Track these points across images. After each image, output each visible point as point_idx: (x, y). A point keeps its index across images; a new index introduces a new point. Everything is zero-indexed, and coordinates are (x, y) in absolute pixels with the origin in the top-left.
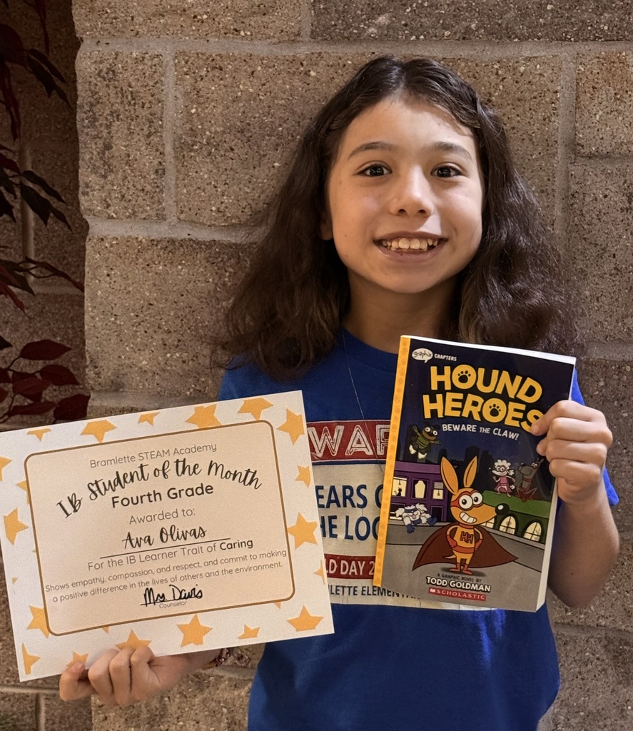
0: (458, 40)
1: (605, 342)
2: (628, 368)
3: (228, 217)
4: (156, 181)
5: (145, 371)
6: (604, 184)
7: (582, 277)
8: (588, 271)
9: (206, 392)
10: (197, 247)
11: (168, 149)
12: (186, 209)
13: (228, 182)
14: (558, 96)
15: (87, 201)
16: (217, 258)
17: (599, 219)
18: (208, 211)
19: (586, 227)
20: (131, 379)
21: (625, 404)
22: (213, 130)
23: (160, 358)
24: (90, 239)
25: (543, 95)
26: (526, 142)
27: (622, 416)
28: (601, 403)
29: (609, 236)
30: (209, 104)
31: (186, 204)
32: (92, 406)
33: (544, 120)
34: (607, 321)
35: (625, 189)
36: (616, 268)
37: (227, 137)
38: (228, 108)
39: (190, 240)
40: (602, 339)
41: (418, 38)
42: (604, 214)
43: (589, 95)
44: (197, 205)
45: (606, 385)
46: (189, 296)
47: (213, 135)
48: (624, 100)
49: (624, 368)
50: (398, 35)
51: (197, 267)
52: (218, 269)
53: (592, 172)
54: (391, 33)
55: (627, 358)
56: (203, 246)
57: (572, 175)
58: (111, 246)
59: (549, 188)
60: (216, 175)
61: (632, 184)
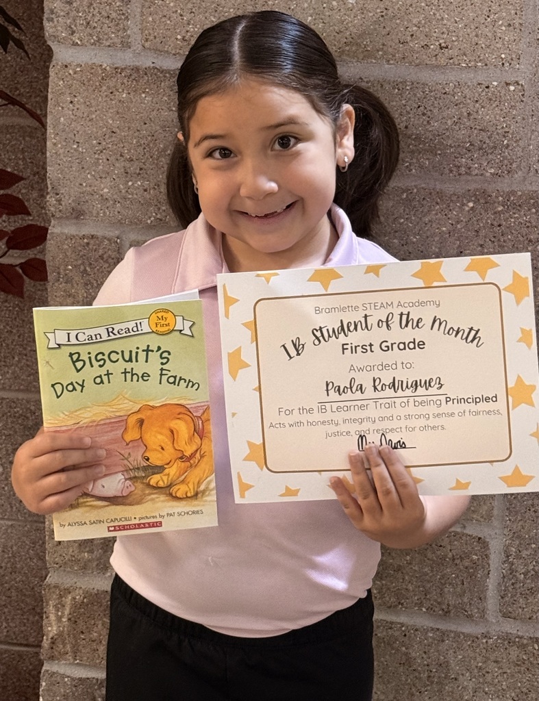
4: (121, 8)
5: (107, 199)
9: (167, 220)
10: (161, 75)
12: (152, 38)
13: (194, 10)
15: (51, 27)
18: (173, 39)
20: (91, 207)
23: (121, 186)
24: (54, 66)
31: (151, 32)
32: (52, 233)
39: (155, 68)
44: (162, 33)
46: (152, 124)
51: (160, 96)
56: (167, 75)
58: (75, 73)
59: (517, 21)
60: (182, 4)
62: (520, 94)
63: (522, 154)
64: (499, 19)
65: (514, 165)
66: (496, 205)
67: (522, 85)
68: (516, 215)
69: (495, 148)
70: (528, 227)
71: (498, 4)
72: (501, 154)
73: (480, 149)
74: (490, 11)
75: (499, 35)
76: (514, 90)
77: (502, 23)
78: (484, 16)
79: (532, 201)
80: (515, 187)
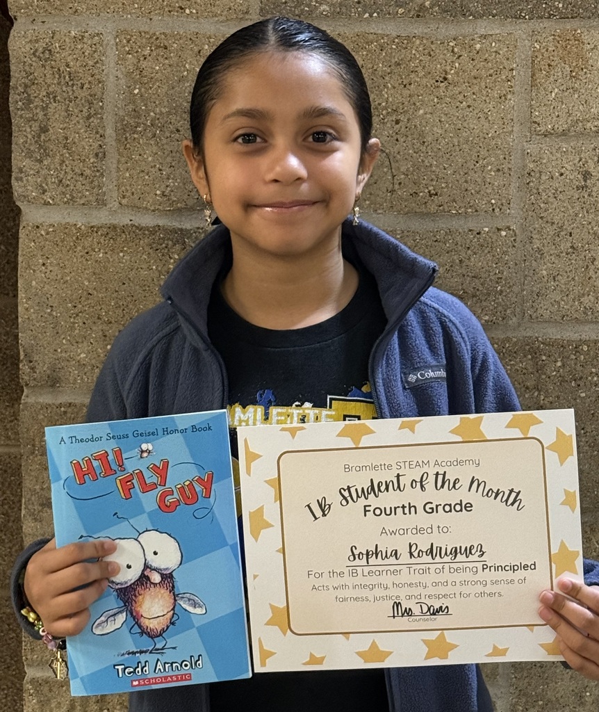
0: (412, 17)
1: (562, 321)
2: (585, 348)
3: (175, 201)
4: (96, 165)
5: (84, 364)
6: (559, 162)
7: (539, 256)
8: (545, 250)
10: (140, 233)
11: (110, 131)
12: (129, 194)
13: (173, 164)
14: (514, 74)
15: (20, 187)
16: (161, 244)
17: (555, 197)
18: (152, 195)
19: (542, 205)
20: (68, 374)
21: (582, 384)
22: (158, 110)
23: (100, 351)
24: (24, 227)
25: (498, 73)
26: (483, 119)
27: (579, 396)
28: (559, 384)
29: (566, 215)
30: (153, 84)
31: (128, 188)
32: (25, 403)
33: (500, 98)
34: (564, 301)
35: (580, 167)
36: (572, 247)
37: (173, 118)
38: (173, 88)
39: (133, 226)
40: (559, 318)
41: (371, 16)
42: (560, 192)
43: (544, 73)
44: (141, 189)
45: (564, 365)
46: (131, 284)
47: (158, 116)
48: (580, 77)
49: (581, 347)
50: (351, 12)
51: (139, 255)
52: (163, 255)
53: (548, 150)
54: (344, 10)
55: (584, 337)
56: (146, 232)
57: (528, 153)
58: (47, 234)
59: (506, 166)
60: (161, 158)
61: (587, 162)
62: (512, 239)
63: (516, 300)
64: (488, 164)
65: (508, 311)
67: (513, 230)
68: (512, 362)
69: (489, 294)
70: (524, 374)
71: (486, 149)
72: (495, 300)
73: (473, 296)
74: (478, 156)
75: (488, 180)
76: (506, 236)
77: (491, 169)
78: (472, 161)
79: (528, 347)
80: (510, 334)
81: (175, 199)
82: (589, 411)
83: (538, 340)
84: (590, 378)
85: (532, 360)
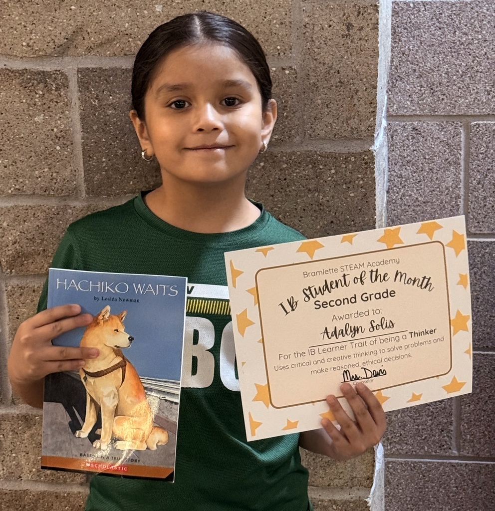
1: (334, 139)
2: (353, 159)
3: (37, 50)
6: (328, 17)
7: (315, 89)
8: (319, 84)
9: (24, 190)
10: (12, 75)
13: (34, 22)
16: (29, 83)
17: (326, 44)
18: (20, 45)
19: (316, 50)
21: (351, 186)
27: (350, 196)
28: (333, 187)
29: (334, 57)
35: (345, 20)
36: (340, 82)
39: (7, 69)
40: (332, 137)
42: (329, 40)
44: (11, 41)
45: (336, 172)
46: (7, 114)
49: (349, 158)
51: (13, 91)
52: (30, 91)
53: (319, 7)
55: (351, 151)
56: (17, 74)
57: (304, 10)
59: (287, 20)
60: (25, 17)
61: (349, 16)
62: (294, 76)
63: (298, 123)
64: (273, 19)
65: (293, 132)
66: (282, 163)
67: (294, 69)
68: (297, 171)
70: (307, 179)
71: (272, 7)
72: (282, 123)
74: (266, 13)
75: (274, 31)
76: (289, 74)
77: (276, 22)
78: (261, 17)
79: (308, 159)
80: (295, 149)
81: (37, 49)
82: (356, 207)
83: (316, 153)
84: (357, 182)
85: (312, 168)
